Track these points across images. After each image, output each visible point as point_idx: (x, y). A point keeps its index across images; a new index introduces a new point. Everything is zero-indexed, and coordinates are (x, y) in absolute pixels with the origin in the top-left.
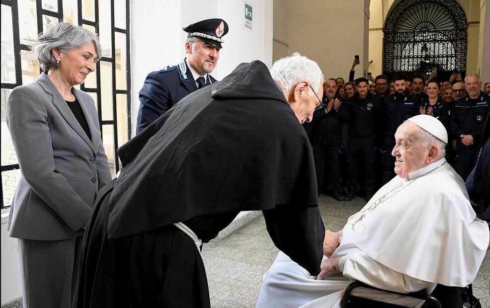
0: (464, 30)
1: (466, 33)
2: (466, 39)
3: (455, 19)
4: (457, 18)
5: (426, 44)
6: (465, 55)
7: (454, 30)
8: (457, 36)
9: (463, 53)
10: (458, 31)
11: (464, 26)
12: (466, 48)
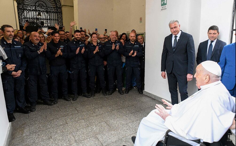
0: (60, 8)
1: (61, 10)
2: (62, 13)
3: (55, 2)
4: (56, 2)
5: (40, 13)
6: (62, 20)
7: (55, 7)
8: (57, 10)
9: (61, 19)
10: (58, 8)
11: (60, 7)
12: (62, 17)
